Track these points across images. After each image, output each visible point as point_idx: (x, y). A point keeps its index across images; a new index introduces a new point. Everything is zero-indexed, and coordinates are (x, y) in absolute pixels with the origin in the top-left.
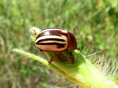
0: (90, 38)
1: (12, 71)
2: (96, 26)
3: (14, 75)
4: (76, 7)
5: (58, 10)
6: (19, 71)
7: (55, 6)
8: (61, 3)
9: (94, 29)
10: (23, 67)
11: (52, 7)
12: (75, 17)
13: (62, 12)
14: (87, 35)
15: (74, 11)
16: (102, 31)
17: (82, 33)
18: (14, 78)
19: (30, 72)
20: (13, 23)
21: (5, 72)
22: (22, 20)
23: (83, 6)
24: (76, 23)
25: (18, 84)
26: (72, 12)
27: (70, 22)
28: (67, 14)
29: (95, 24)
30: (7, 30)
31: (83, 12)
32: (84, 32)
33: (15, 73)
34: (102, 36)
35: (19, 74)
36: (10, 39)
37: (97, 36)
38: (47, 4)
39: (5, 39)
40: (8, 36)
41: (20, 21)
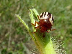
0: (62, 38)
1: (12, 26)
2: (69, 34)
3: (12, 28)
4: (66, 18)
5: (56, 13)
6: (15, 28)
7: (56, 10)
8: (60, 11)
9: (67, 35)
10: (19, 28)
11: (55, 9)
12: (62, 22)
13: (58, 15)
14: (62, 35)
15: (64, 19)
16: (70, 39)
17: (59, 32)
18: (11, 30)
19: (21, 33)
20: (30, 3)
21: (9, 24)
22: (35, 5)
23: (70, 20)
24: (60, 26)
25: (11, 34)
26: (62, 19)
27: (58, 22)
28: (59, 18)
29: (69, 33)
30: (25, 4)
31: (68, 22)
32: (61, 33)
33: (13, 28)
34: (68, 41)
35: (15, 30)
36: (23, 10)
37: (66, 39)
38: (54, 6)
39: (20, 7)
40: (23, 7)
41: (34, 5)
